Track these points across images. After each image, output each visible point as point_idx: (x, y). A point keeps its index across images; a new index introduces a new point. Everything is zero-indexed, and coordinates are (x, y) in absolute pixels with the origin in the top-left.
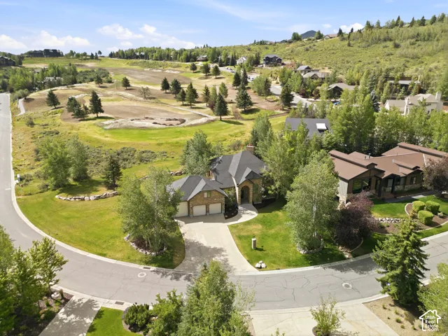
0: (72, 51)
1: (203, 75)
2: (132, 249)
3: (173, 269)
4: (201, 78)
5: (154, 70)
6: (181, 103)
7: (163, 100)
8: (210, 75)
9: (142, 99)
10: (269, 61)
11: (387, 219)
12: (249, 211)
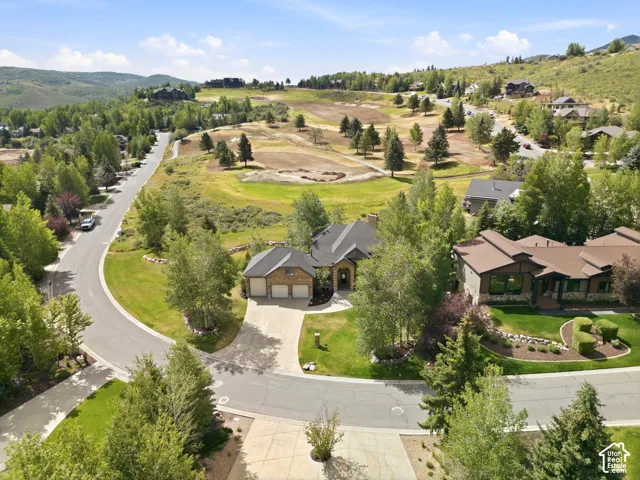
0: (255, 80)
1: (409, 110)
2: (183, 324)
3: (210, 353)
4: (405, 116)
5: (348, 105)
6: (355, 151)
7: (335, 147)
8: (417, 111)
9: (311, 144)
10: (513, 89)
11: (522, 336)
12: (344, 301)
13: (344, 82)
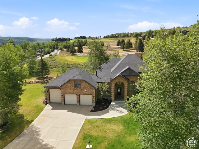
0: (90, 36)
6: (123, 50)
13: (118, 35)
